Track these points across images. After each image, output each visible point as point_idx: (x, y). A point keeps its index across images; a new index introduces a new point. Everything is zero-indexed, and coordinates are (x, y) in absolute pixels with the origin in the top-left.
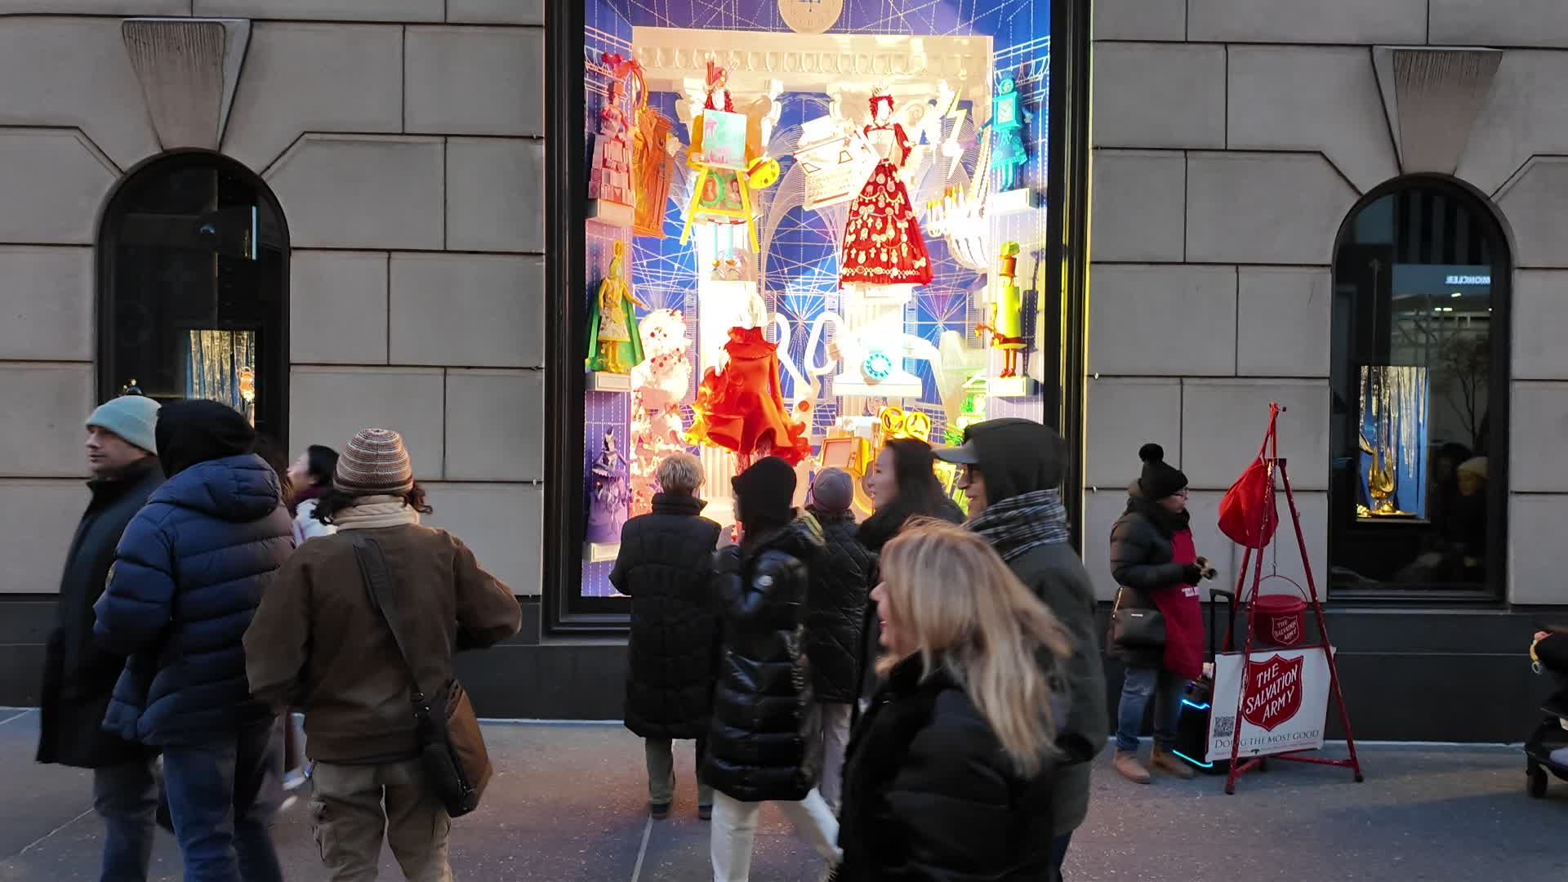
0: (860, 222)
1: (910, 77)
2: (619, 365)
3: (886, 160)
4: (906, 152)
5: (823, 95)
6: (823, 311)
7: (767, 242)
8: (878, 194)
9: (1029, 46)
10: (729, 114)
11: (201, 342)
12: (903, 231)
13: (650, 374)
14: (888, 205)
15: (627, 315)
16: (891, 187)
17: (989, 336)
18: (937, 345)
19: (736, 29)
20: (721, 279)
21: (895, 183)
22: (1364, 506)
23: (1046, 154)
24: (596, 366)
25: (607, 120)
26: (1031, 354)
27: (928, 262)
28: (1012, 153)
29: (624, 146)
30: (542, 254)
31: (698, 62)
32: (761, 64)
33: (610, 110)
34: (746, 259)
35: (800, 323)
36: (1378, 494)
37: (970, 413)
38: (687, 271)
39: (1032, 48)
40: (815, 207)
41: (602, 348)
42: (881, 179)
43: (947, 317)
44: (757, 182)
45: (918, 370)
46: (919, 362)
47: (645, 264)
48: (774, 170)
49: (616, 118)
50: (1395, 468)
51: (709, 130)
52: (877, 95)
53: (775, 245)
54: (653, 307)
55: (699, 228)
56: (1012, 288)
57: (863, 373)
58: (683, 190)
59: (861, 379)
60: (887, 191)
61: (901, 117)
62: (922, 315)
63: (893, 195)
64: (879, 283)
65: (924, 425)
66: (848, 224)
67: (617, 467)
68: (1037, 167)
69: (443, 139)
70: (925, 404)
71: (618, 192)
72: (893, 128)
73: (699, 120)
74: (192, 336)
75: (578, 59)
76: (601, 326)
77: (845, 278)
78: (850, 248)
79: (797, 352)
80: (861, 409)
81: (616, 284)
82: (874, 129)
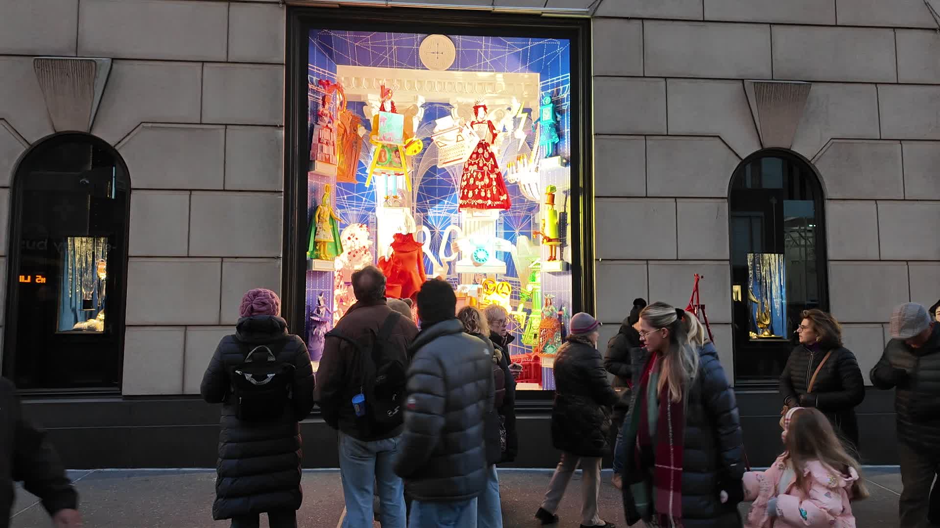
0: (469, 174)
1: (496, 95)
2: (327, 255)
3: (484, 140)
4: (495, 136)
5: (448, 104)
6: (450, 224)
7: (417, 186)
8: (479, 159)
9: (559, 79)
10: (394, 114)
11: (74, 244)
12: (494, 180)
13: (347, 261)
14: (485, 165)
15: (332, 226)
16: (486, 155)
17: (541, 237)
18: (515, 243)
19: (396, 68)
20: (390, 206)
21: (489, 153)
22: (755, 333)
23: (569, 137)
24: (313, 257)
25: (322, 117)
26: (564, 248)
27: (508, 196)
28: (551, 137)
29: (331, 131)
30: (282, 192)
31: (376, 85)
32: (412, 87)
33: (323, 111)
34: (405, 195)
35: (437, 232)
36: (762, 326)
37: (533, 282)
38: (370, 202)
39: (561, 80)
40: (444, 166)
41: (317, 246)
42: (481, 151)
43: (520, 228)
44: (410, 152)
45: (505, 258)
46: (505, 253)
47: (346, 198)
48: (420, 145)
49: (327, 116)
50: (770, 311)
51: (382, 123)
52: (477, 105)
53: (422, 187)
54: (350, 222)
55: (377, 177)
56: (552, 211)
57: (472, 258)
58: (368, 156)
59: (471, 263)
60: (484, 157)
61: (491, 117)
62: (507, 227)
63: (487, 160)
64: (480, 208)
65: (508, 290)
66: (463, 176)
67: (325, 315)
68: (565, 145)
69: (224, 127)
70: (509, 277)
71: (327, 157)
72: (487, 123)
73: (377, 117)
74: (69, 241)
75: (304, 83)
76: (317, 233)
77: (461, 206)
78: (464, 189)
79: (435, 248)
80: (472, 281)
81: (326, 209)
82: (476, 123)
